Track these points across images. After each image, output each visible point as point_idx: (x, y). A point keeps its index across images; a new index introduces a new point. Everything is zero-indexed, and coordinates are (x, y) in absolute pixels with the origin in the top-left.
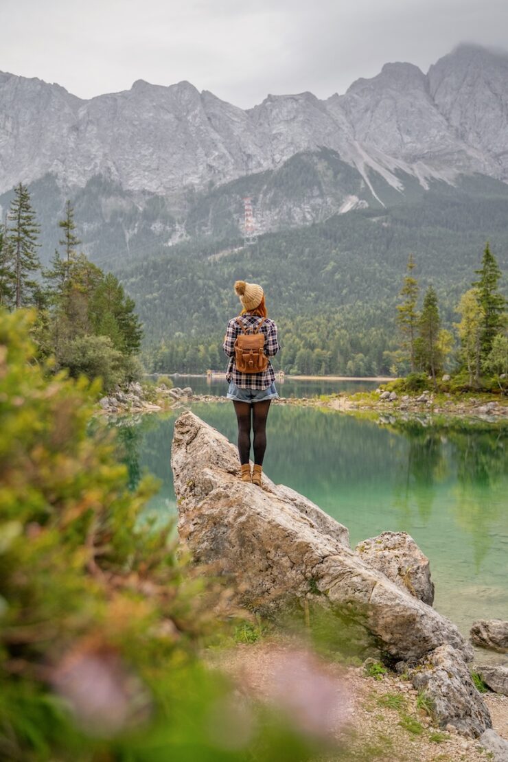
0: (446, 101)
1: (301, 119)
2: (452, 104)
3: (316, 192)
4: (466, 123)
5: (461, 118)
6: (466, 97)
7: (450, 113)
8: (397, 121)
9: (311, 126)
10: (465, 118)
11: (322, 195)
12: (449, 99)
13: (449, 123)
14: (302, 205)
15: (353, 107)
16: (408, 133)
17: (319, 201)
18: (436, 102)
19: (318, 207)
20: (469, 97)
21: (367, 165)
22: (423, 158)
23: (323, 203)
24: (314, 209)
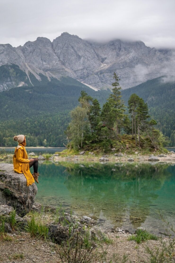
0: (59, 52)
1: (5, 53)
2: (60, 53)
3: (9, 80)
4: (65, 60)
5: (63, 58)
6: (65, 51)
7: (60, 56)
8: (41, 57)
9: (9, 56)
10: (65, 58)
11: (11, 81)
12: (59, 51)
13: (59, 59)
14: (3, 84)
15: (26, 51)
16: (45, 61)
17: (10, 83)
18: (55, 52)
19: (9, 85)
20: (66, 51)
21: (29, 71)
22: (50, 70)
23: (11, 84)
24: (8, 85)
